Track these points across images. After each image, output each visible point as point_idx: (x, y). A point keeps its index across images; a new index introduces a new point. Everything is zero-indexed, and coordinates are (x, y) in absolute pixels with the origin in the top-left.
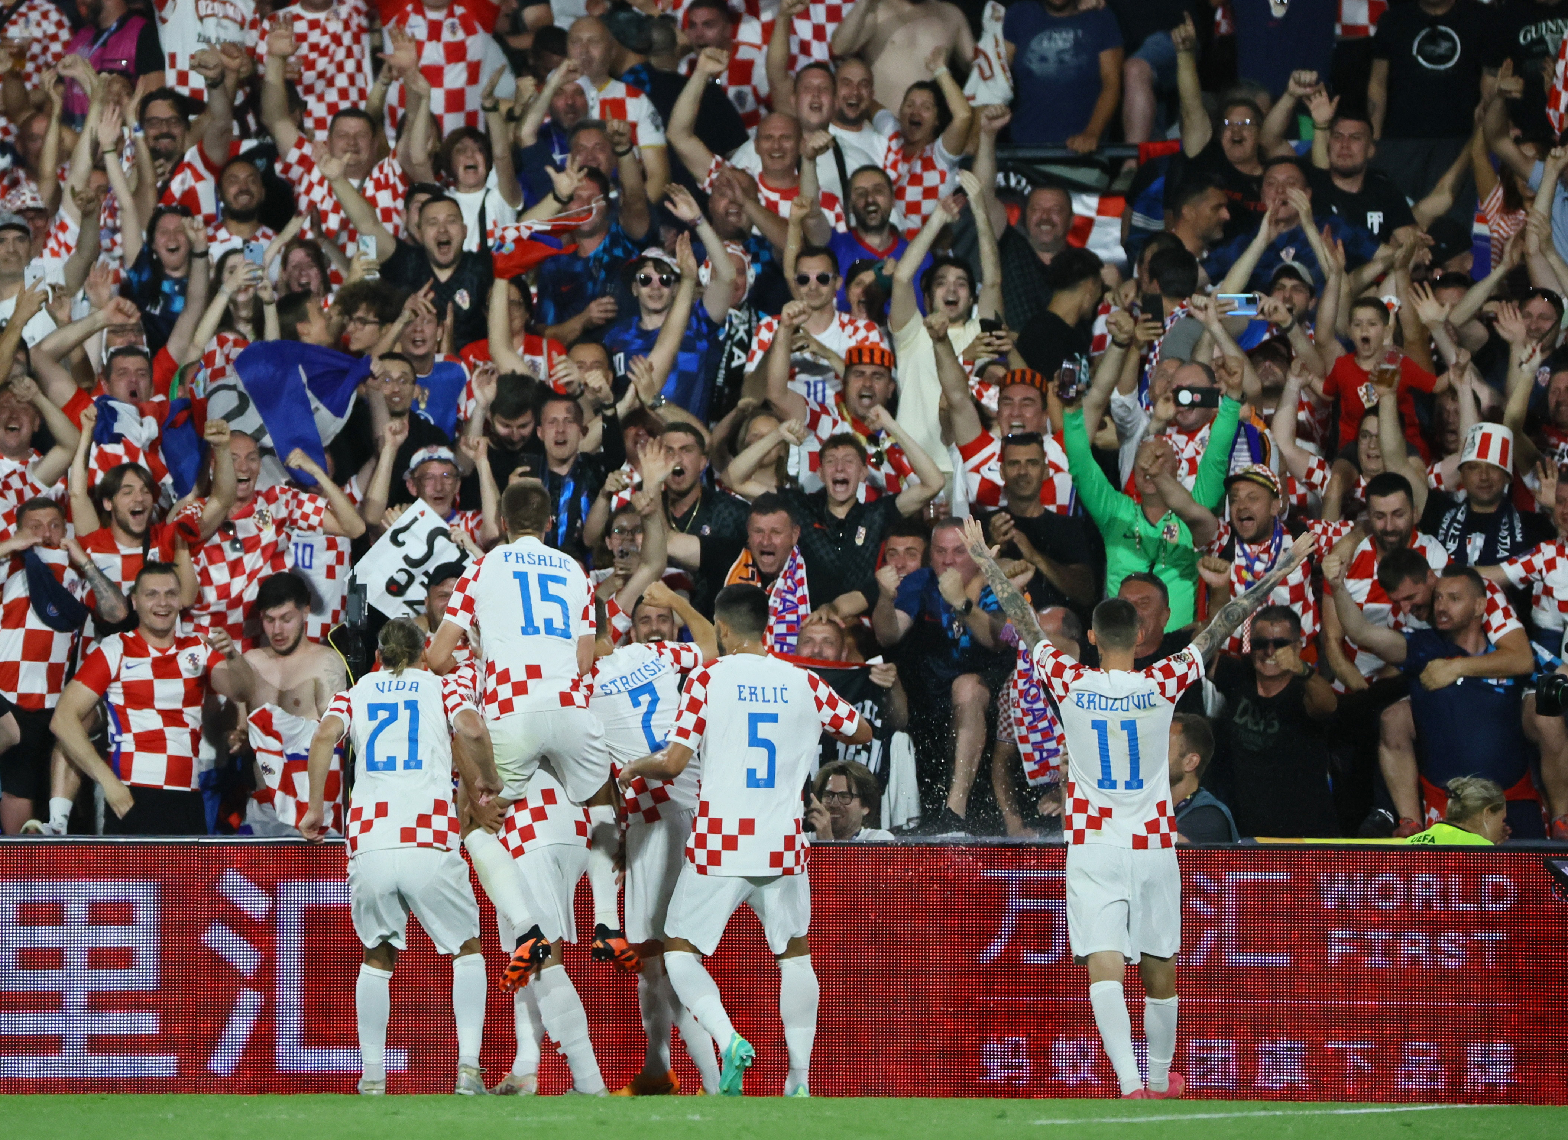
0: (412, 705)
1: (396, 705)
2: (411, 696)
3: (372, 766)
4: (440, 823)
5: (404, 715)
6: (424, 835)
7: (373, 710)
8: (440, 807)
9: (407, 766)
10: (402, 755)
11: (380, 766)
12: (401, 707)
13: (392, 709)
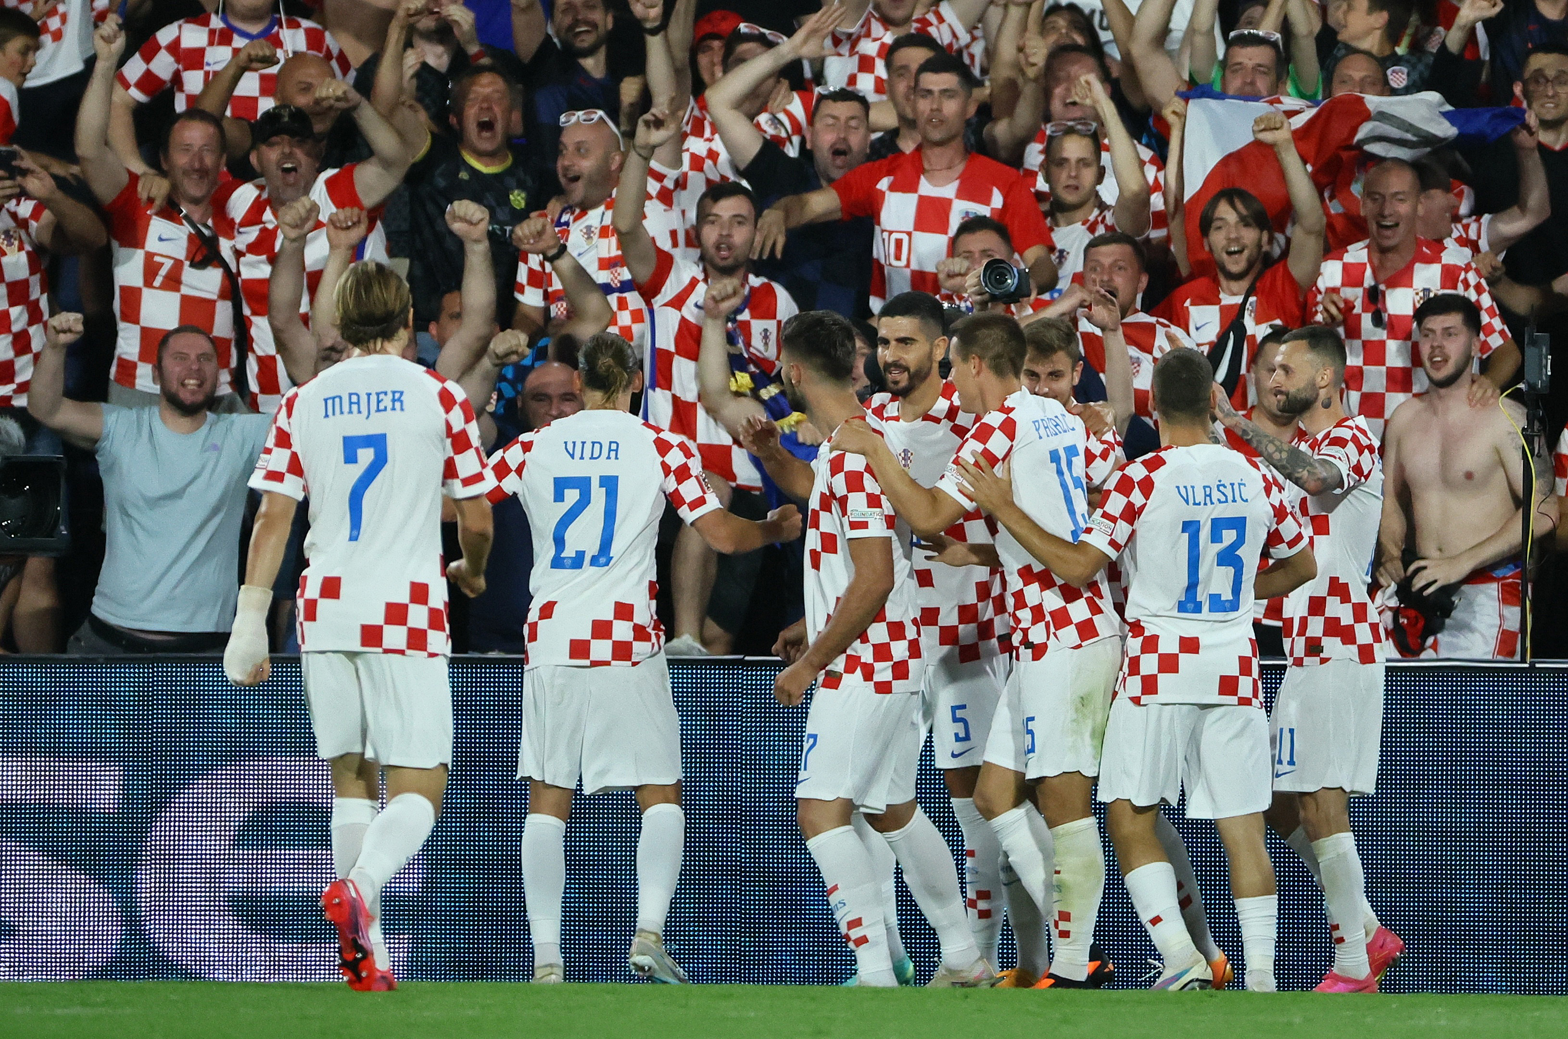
0: (610, 484)
1: (588, 480)
2: (606, 468)
3: (557, 563)
4: (622, 631)
5: (598, 495)
6: (601, 649)
7: (561, 485)
8: (624, 611)
9: (594, 561)
10: (592, 548)
11: (568, 562)
12: (595, 483)
13: (583, 484)
